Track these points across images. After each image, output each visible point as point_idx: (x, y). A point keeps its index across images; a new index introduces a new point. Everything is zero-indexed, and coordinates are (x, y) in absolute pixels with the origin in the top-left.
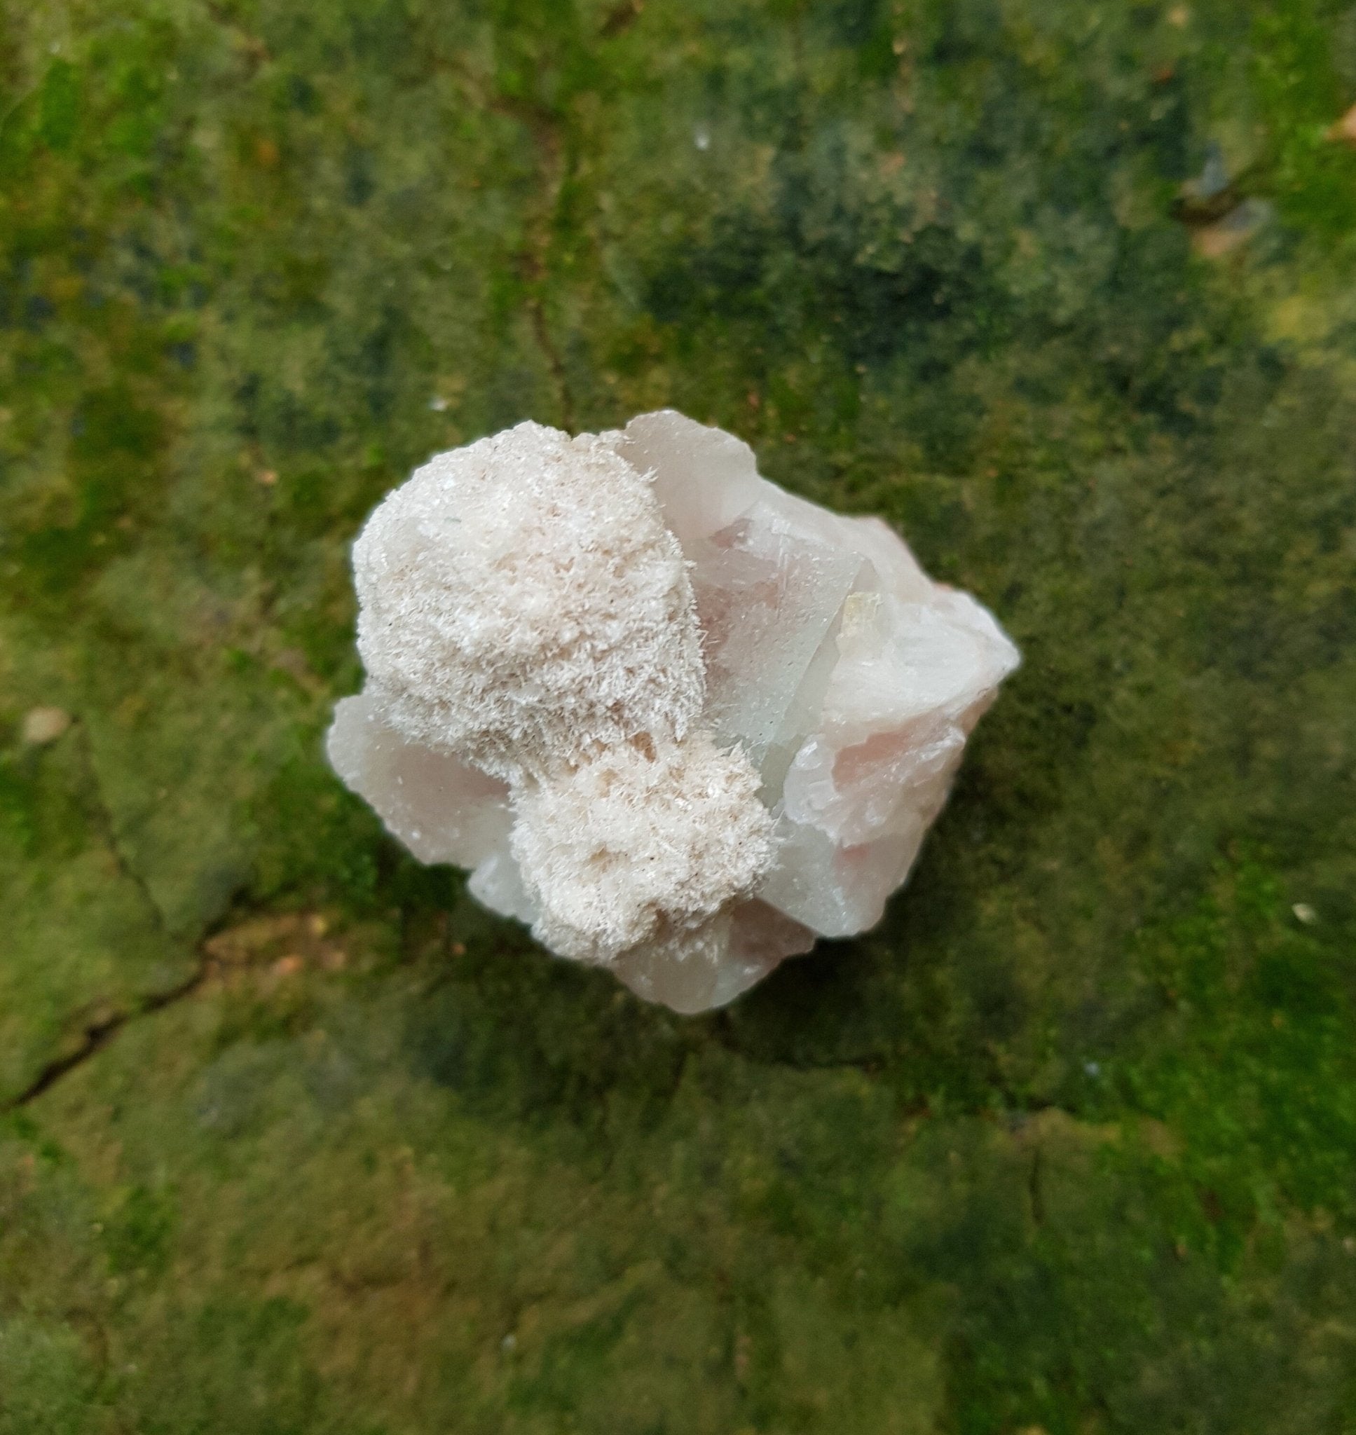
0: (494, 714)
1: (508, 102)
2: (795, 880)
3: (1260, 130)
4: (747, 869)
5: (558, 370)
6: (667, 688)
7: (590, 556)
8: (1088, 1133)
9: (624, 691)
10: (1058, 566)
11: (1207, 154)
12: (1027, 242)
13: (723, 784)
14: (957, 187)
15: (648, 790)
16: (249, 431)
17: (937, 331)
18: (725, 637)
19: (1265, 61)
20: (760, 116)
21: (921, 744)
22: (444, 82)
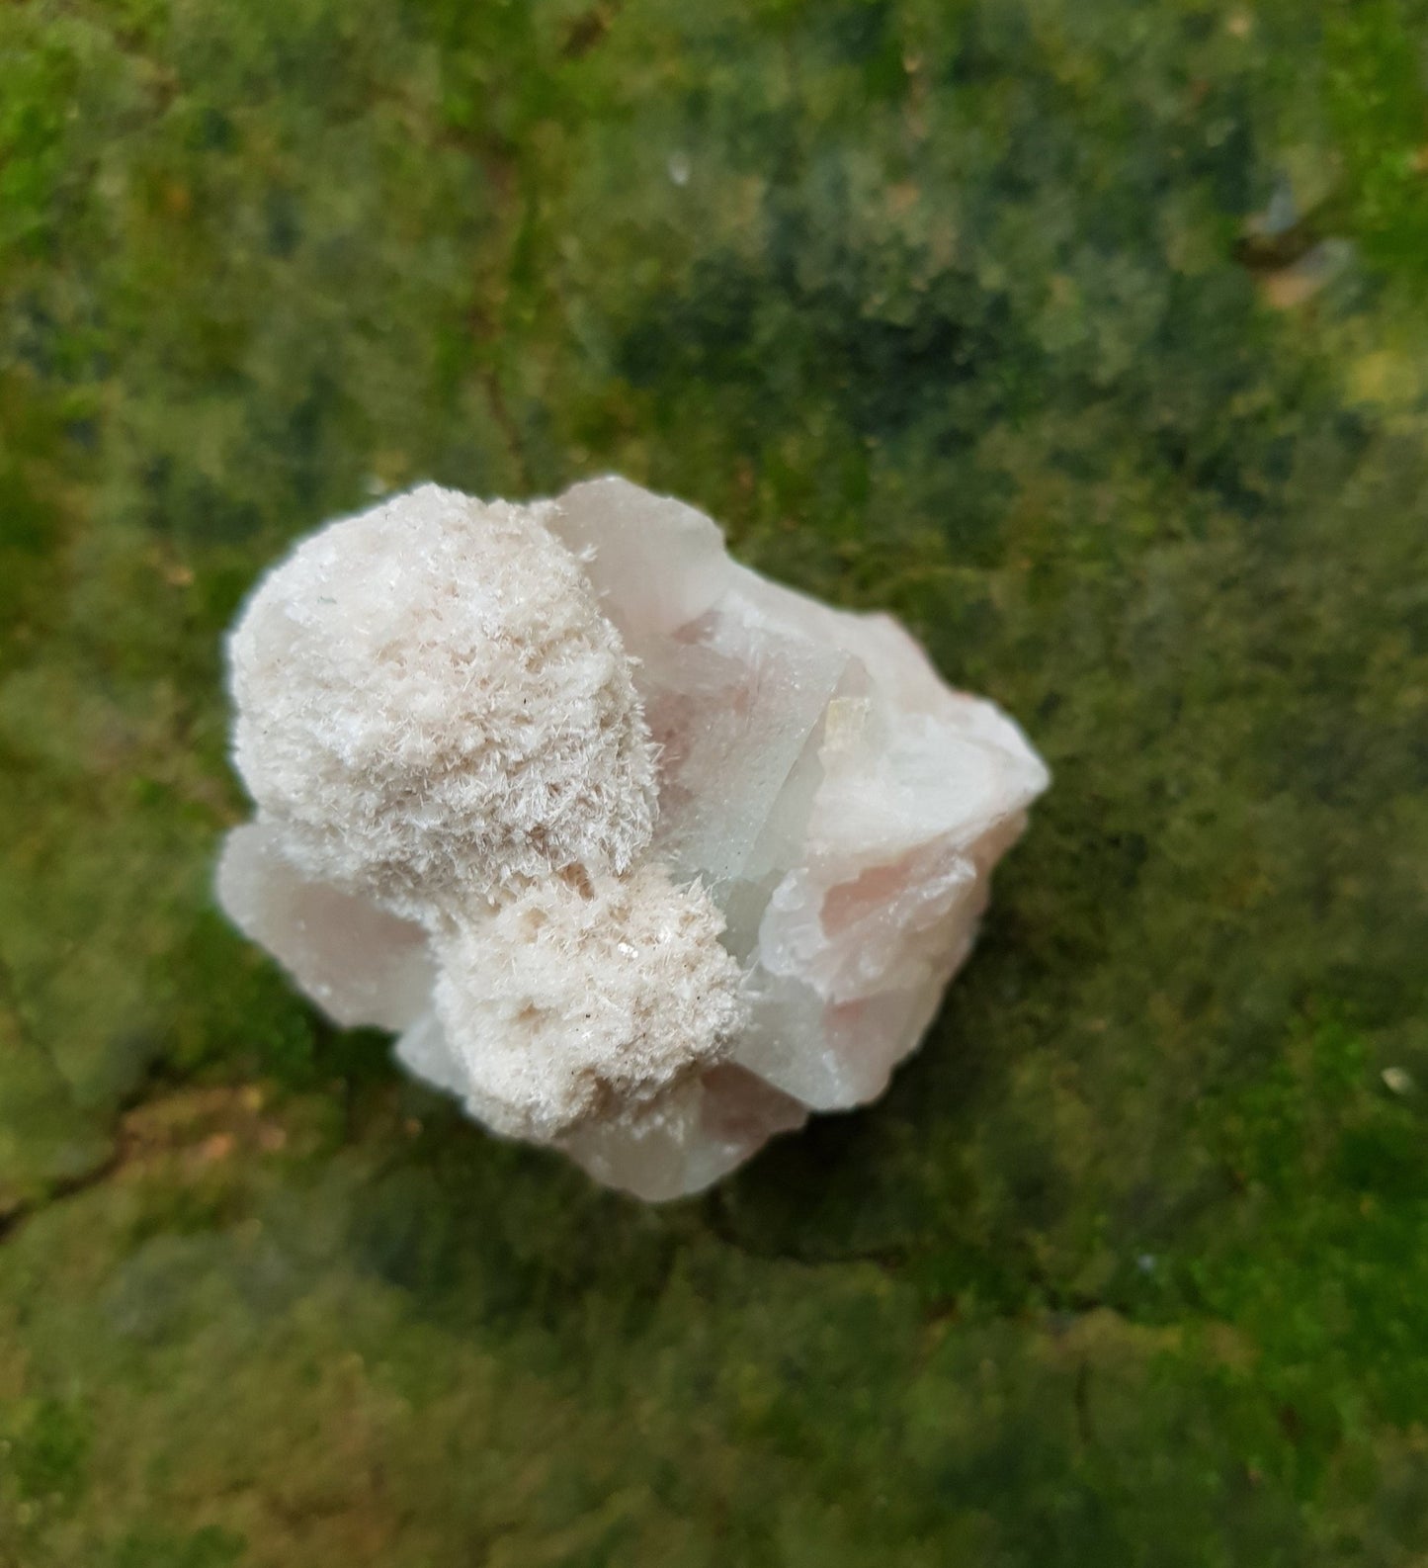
0: (393, 842)
1: (457, 134)
2: (776, 1043)
3: (1336, 158)
4: (707, 1028)
5: (518, 446)
6: (601, 809)
7: (497, 646)
8: (1141, 1337)
9: (547, 813)
10: (1103, 674)
11: (1271, 187)
12: (1064, 290)
13: (677, 926)
14: (979, 225)
15: (582, 933)
16: (158, 522)
17: (959, 395)
18: (686, 751)
19: (1342, 78)
20: (748, 145)
21: (923, 880)
22: (383, 116)
